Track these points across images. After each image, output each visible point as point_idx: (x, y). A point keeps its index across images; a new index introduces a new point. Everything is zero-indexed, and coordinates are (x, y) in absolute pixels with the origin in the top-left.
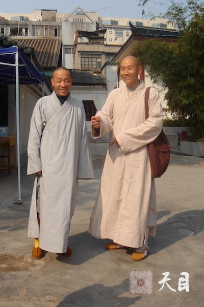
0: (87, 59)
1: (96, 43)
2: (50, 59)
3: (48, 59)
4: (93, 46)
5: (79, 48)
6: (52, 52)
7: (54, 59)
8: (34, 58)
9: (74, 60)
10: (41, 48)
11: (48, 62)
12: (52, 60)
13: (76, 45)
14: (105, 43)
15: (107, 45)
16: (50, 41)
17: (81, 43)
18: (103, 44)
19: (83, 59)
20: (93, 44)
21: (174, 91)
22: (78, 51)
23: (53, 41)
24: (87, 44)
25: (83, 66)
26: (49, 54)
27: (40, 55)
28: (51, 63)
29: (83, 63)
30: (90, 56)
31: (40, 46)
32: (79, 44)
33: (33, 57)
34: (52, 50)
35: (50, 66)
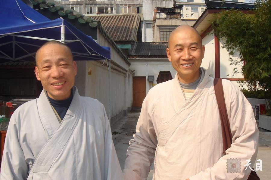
0: (165, 33)
1: (173, 18)
2: (129, 33)
3: (127, 33)
4: (171, 21)
5: (158, 23)
6: (131, 27)
7: (133, 33)
8: (102, 32)
9: (154, 33)
10: (121, 23)
11: (126, 36)
12: (130, 35)
13: (155, 20)
14: (182, 18)
15: (183, 20)
16: (130, 17)
17: (160, 19)
18: (180, 19)
19: (162, 33)
20: (171, 19)
21: (253, 64)
22: (157, 26)
23: (133, 17)
24: (165, 19)
25: (162, 39)
26: (129, 28)
27: (120, 30)
28: (130, 37)
29: (162, 36)
30: (167, 30)
31: (120, 22)
32: (158, 19)
33: (100, 32)
34: (132, 25)
35: (129, 39)
